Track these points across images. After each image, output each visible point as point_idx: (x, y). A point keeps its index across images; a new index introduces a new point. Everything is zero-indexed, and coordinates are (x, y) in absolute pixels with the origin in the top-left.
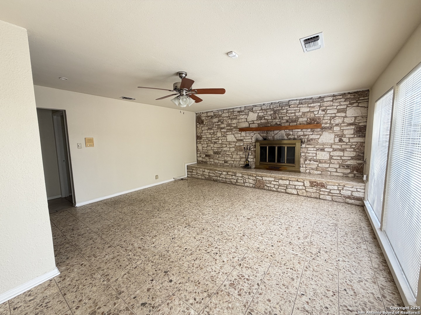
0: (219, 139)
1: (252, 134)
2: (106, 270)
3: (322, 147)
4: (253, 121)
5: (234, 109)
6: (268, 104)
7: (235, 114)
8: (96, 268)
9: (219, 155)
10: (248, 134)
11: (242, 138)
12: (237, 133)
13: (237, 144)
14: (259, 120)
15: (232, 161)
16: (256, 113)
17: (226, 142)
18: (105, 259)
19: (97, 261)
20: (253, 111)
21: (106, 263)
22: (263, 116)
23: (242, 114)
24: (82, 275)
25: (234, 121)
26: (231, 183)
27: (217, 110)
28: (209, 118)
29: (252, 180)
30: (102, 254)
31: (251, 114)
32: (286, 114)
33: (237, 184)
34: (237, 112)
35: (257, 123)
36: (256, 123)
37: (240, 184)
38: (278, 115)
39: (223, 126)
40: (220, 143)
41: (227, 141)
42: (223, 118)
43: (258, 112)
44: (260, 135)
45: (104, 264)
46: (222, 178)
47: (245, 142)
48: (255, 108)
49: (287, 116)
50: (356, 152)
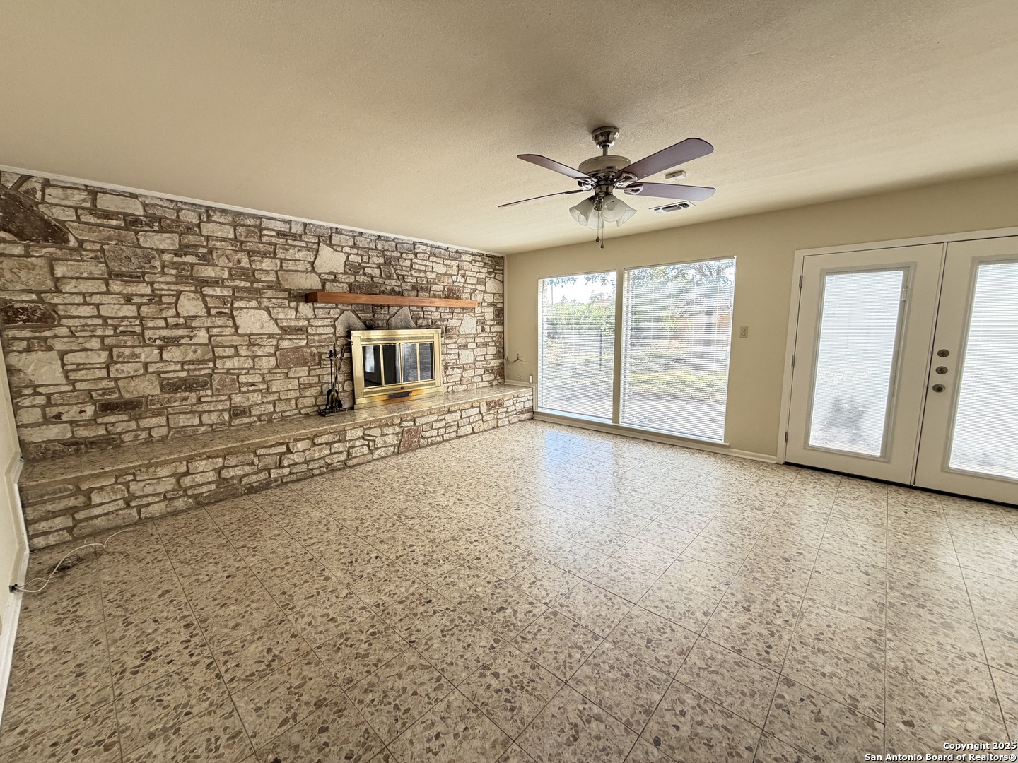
0: (195, 324)
1: (334, 313)
2: (864, 649)
3: (464, 341)
4: (335, 274)
5: (261, 218)
6: (371, 235)
7: (265, 239)
8: (881, 676)
9: (202, 393)
10: (320, 312)
11: (301, 324)
12: (280, 307)
13: (285, 344)
14: (352, 274)
15: (268, 403)
16: (342, 251)
17: (235, 338)
18: (839, 671)
19: (863, 687)
20: (331, 245)
21: (846, 660)
22: (359, 264)
23: (295, 246)
24: (927, 697)
25: (267, 264)
26: (330, 469)
27: (172, 201)
28: (114, 223)
29: (393, 434)
30: (831, 689)
31: (325, 251)
32: (411, 271)
33: (350, 463)
34: (274, 234)
35: (347, 283)
36: (343, 280)
37: (361, 460)
38: (395, 270)
39: (209, 272)
40: (200, 342)
41: (236, 333)
42: (208, 241)
43: (347, 250)
44: (357, 316)
45: (855, 662)
46: (289, 466)
47: (313, 335)
48: (338, 238)
49: (411, 275)
50: (497, 347)
